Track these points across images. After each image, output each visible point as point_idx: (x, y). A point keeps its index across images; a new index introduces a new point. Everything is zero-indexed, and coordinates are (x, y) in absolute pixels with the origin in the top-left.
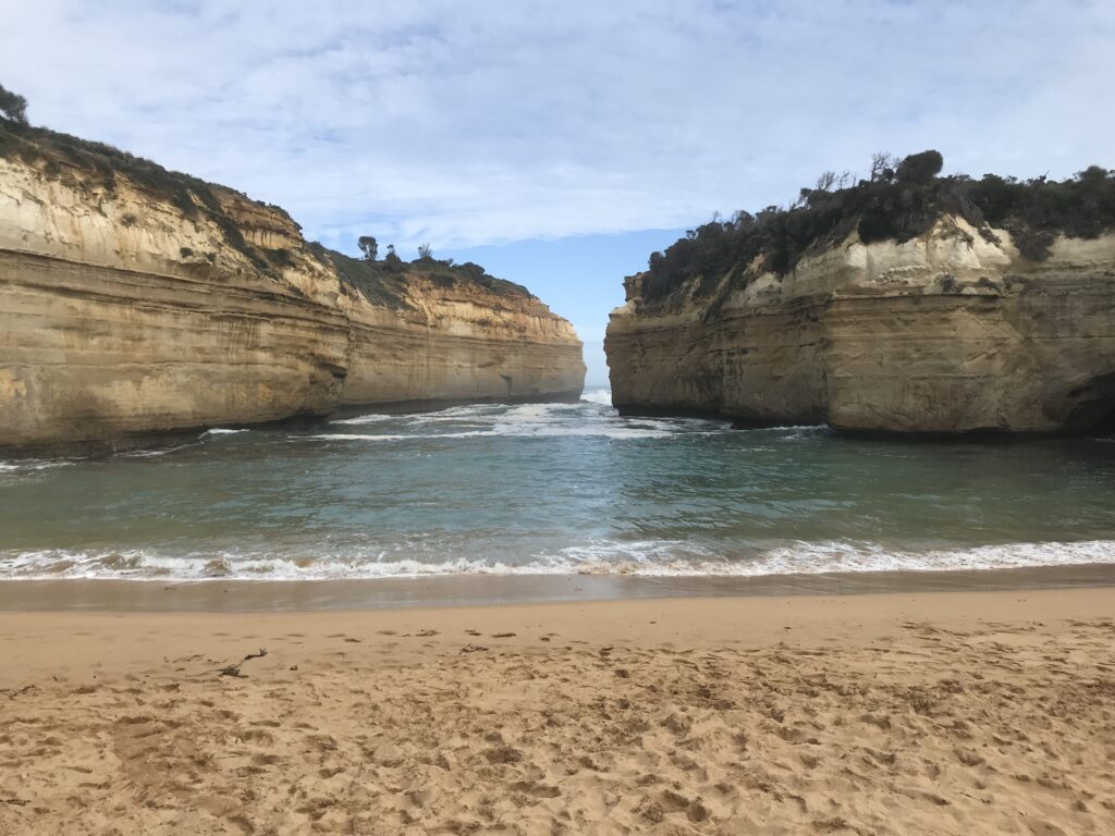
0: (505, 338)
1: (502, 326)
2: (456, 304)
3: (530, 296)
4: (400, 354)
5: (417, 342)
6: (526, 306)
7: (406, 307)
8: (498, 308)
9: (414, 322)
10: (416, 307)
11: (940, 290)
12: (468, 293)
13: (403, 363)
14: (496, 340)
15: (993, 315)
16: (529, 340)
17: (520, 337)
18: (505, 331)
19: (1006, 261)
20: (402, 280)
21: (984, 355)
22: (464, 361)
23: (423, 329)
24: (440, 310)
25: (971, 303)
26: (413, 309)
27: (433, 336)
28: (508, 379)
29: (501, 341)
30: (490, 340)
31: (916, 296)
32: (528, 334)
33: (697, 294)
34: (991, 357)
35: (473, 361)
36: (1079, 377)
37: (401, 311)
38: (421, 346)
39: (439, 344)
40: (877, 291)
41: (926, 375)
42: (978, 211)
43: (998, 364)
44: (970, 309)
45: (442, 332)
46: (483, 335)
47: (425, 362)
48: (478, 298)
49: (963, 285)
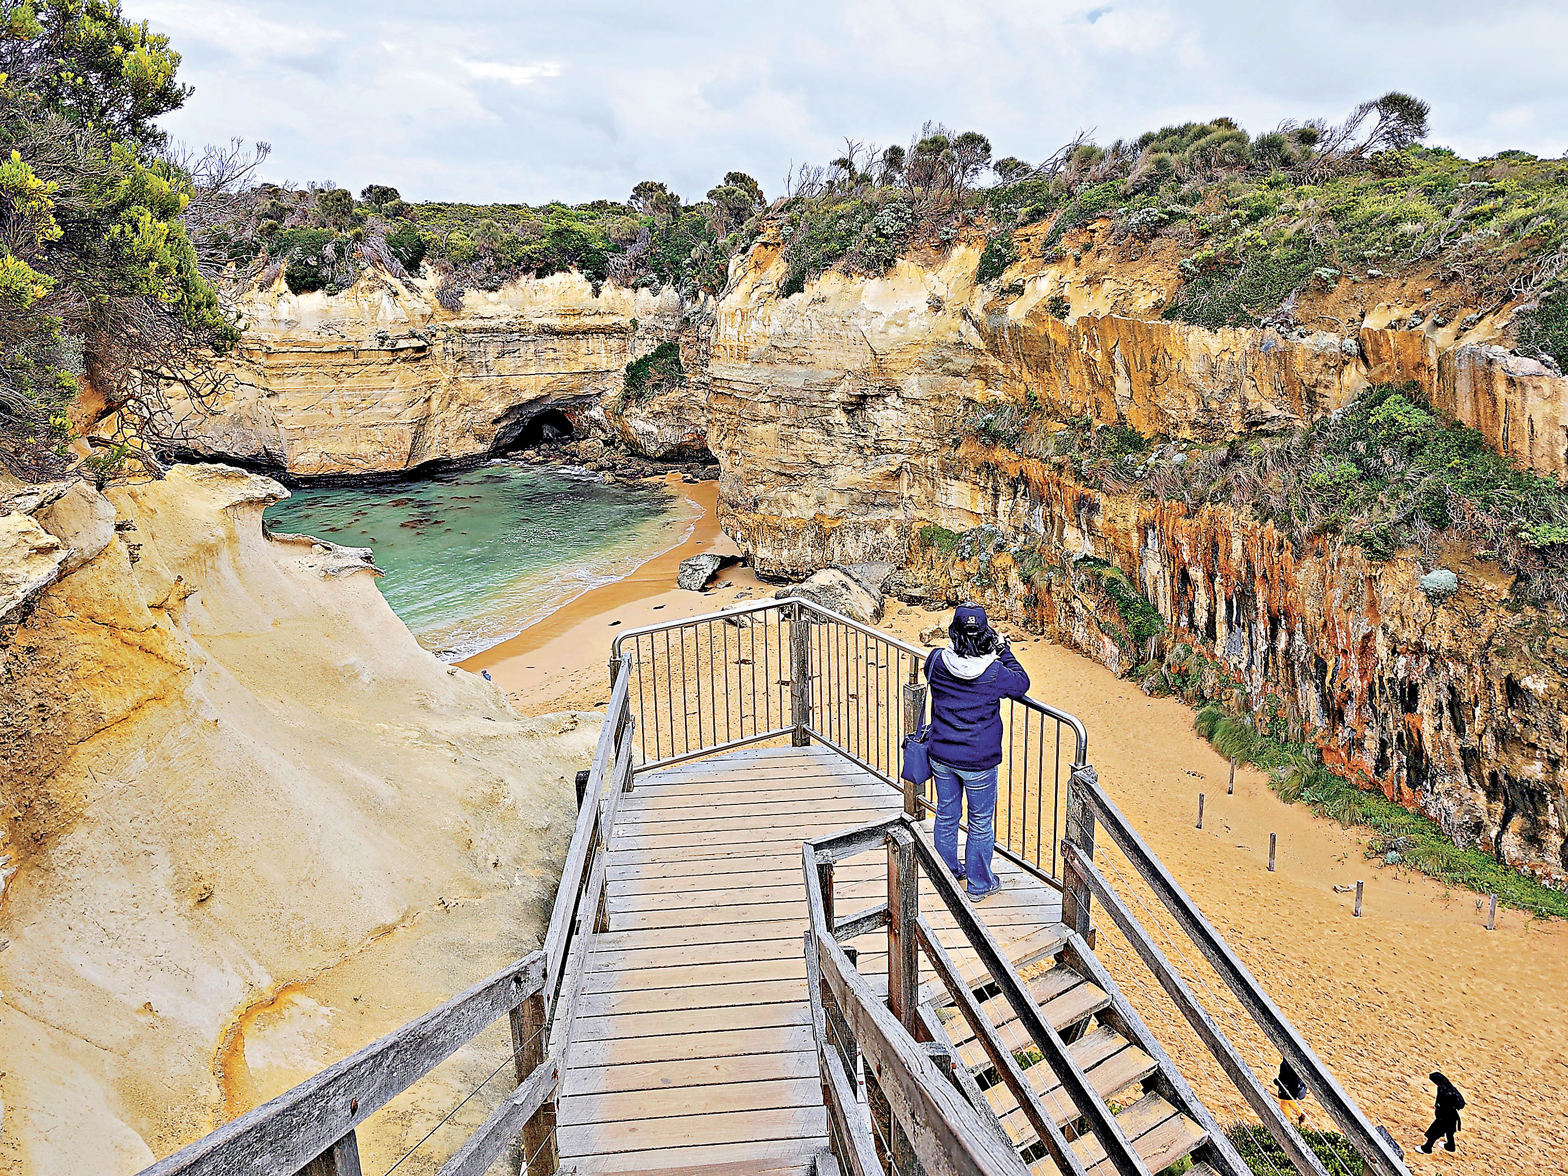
21: (422, 400)
25: (403, 355)
34: (428, 400)
41: (373, 423)
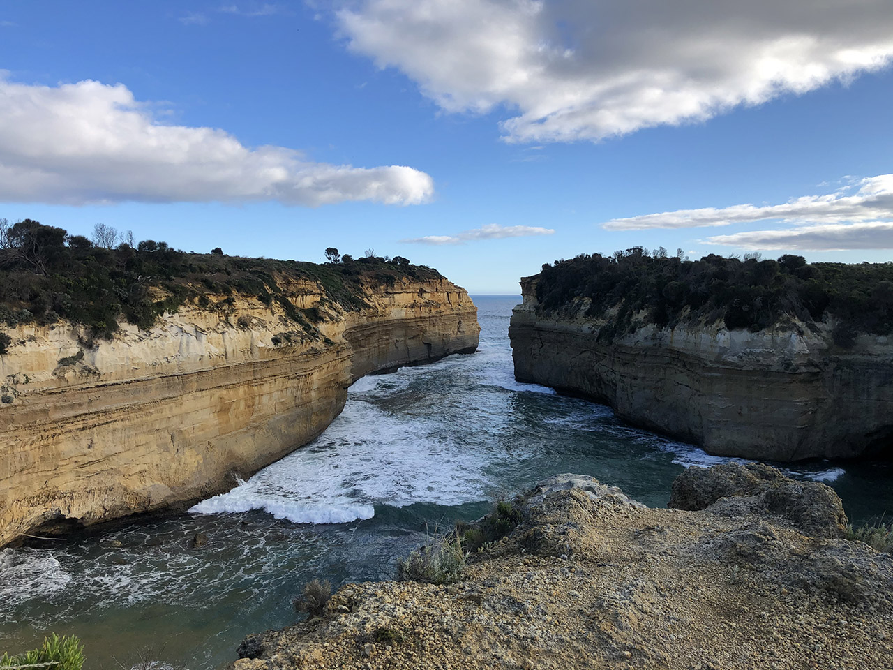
0: (427, 315)
1: (425, 306)
2: (395, 295)
3: (441, 278)
4: (363, 343)
5: (372, 331)
6: (439, 286)
7: (366, 306)
8: (422, 291)
9: (370, 317)
10: (371, 304)
11: (782, 369)
12: (403, 287)
13: (364, 349)
14: (421, 318)
15: (815, 384)
16: (442, 314)
17: (437, 312)
18: (427, 309)
19: (825, 346)
20: (358, 281)
22: (400, 337)
23: (376, 319)
24: (386, 301)
26: (370, 307)
27: (382, 323)
28: (429, 345)
29: (425, 318)
30: (416, 318)
31: (766, 373)
32: (442, 308)
33: (587, 314)
35: (405, 336)
36: (872, 424)
37: (363, 310)
38: (375, 333)
39: (385, 329)
40: (738, 366)
42: (806, 312)
43: (819, 416)
44: (801, 381)
45: (387, 318)
46: (411, 316)
47: (376, 344)
48: (409, 288)
49: (798, 366)
